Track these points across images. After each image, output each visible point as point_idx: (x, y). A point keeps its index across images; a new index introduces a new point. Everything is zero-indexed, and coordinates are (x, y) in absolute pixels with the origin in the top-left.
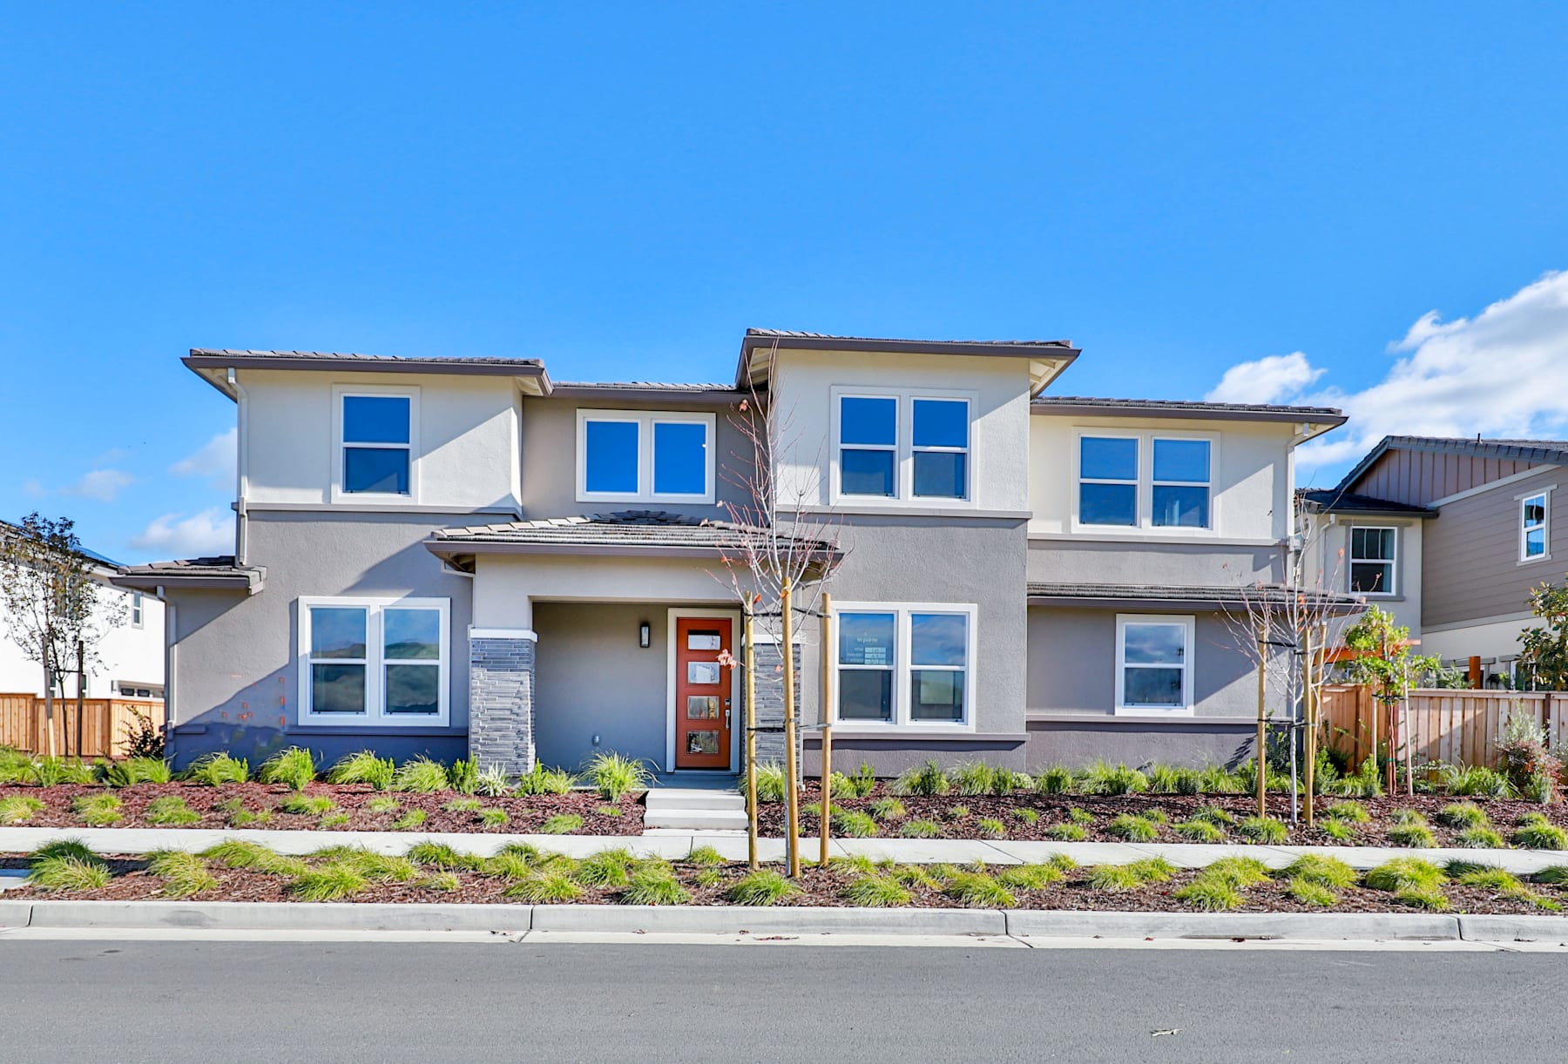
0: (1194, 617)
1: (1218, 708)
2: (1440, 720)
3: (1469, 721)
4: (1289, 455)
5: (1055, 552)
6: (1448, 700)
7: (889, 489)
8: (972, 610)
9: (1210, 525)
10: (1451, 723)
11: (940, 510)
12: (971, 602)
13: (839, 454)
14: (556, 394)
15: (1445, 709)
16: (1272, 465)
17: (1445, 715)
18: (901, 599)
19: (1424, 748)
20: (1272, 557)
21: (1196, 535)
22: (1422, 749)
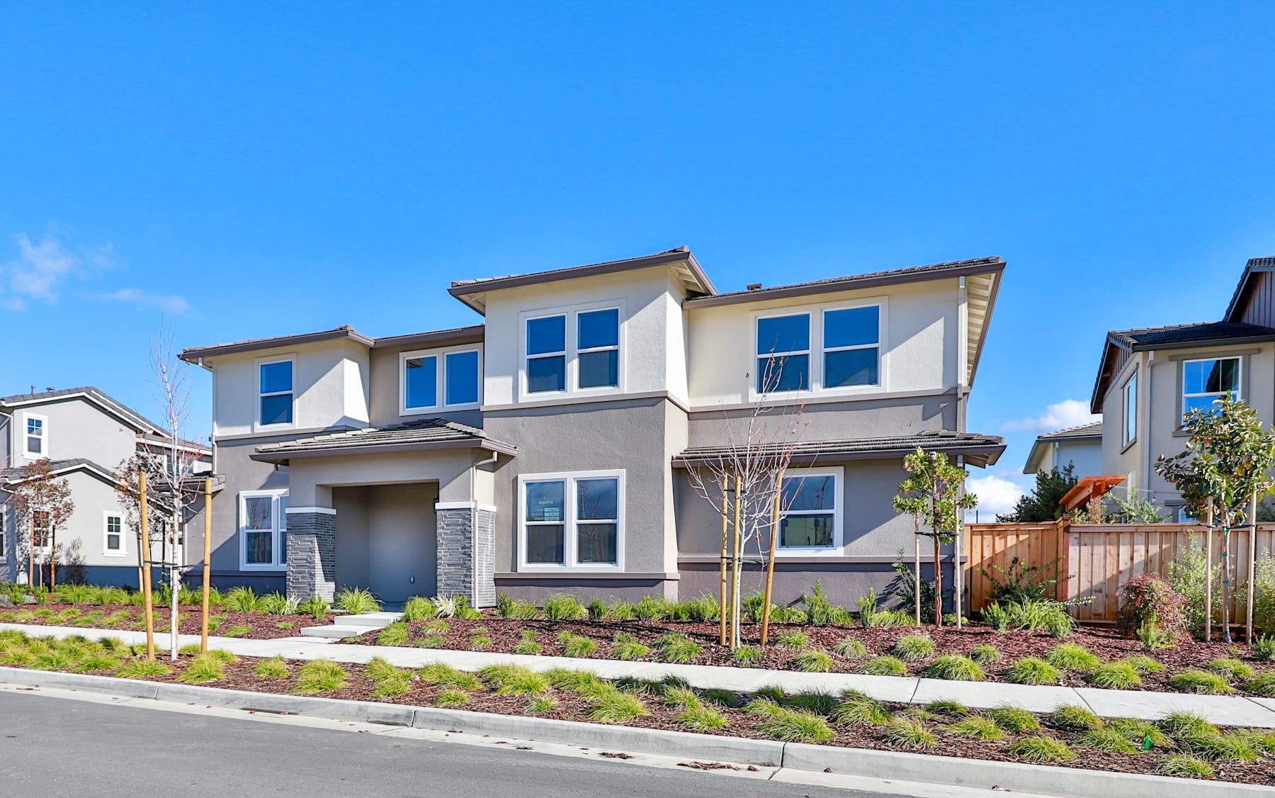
0: (843, 467)
1: (867, 547)
2: (1118, 555)
3: (1155, 555)
4: (959, 307)
5: (735, 419)
6: (1128, 536)
7: (561, 386)
8: (621, 474)
9: (879, 382)
10: (1132, 559)
11: (596, 397)
12: (621, 468)
13: (525, 364)
14: (377, 346)
15: (1124, 545)
16: (942, 319)
17: (1125, 551)
18: (569, 469)
19: (1099, 584)
20: (942, 405)
21: (865, 393)
22: (1096, 586)
